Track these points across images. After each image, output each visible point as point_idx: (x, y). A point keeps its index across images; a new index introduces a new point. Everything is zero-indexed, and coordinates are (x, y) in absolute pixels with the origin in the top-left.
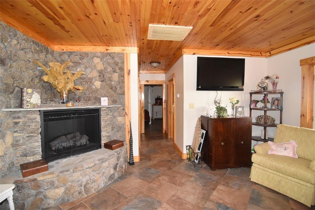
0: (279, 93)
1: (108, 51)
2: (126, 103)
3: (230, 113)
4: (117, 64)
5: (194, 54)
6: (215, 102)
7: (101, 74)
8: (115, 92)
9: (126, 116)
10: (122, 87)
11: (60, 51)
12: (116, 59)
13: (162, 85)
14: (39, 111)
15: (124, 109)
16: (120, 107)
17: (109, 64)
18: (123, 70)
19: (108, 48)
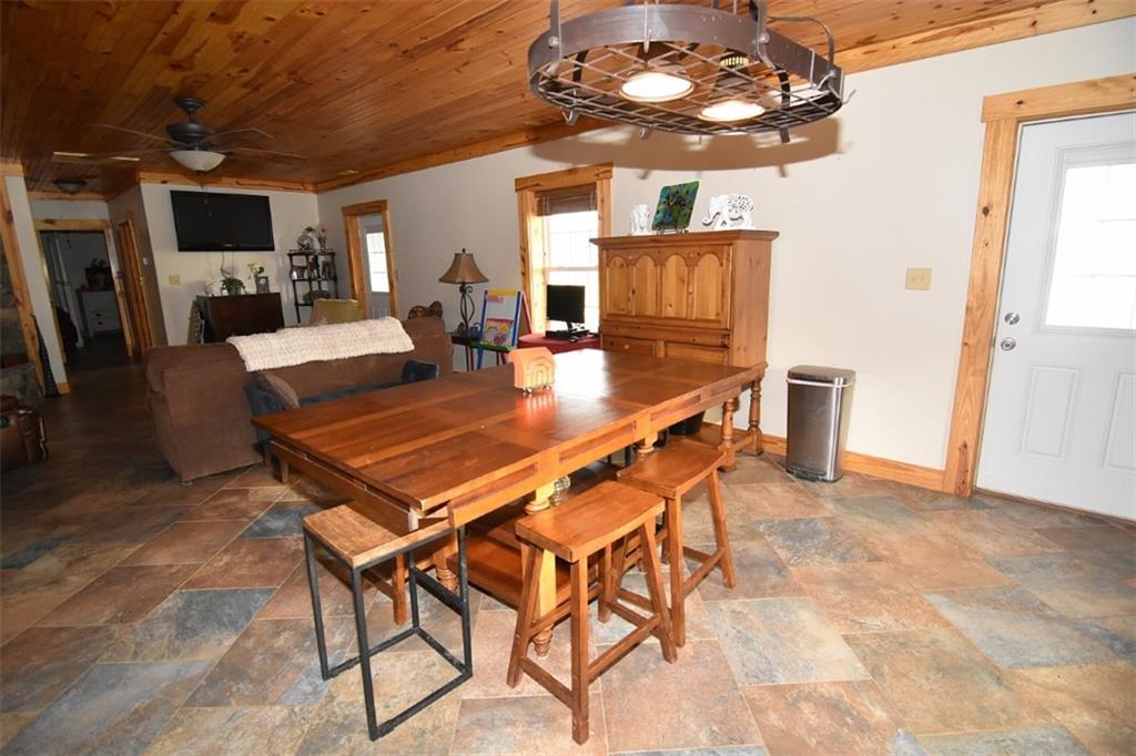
0: (329, 254)
2: (15, 281)
5: (164, 182)
6: (223, 271)
9: (20, 308)
13: (102, 232)
15: (10, 293)
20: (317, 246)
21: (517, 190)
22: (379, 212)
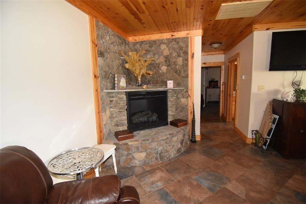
1: (174, 37)
2: (190, 86)
4: (181, 48)
5: (267, 29)
6: (293, 84)
7: (167, 59)
8: (179, 75)
9: (189, 98)
10: (186, 71)
11: (133, 41)
12: (181, 44)
13: (220, 67)
14: (126, 92)
15: (187, 91)
16: (184, 89)
17: (174, 49)
18: (187, 54)
19: (174, 34)
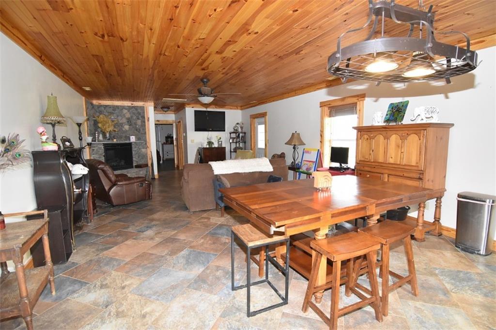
0: (244, 133)
1: (133, 105)
2: (148, 140)
3: (216, 145)
4: (139, 114)
5: (193, 107)
6: (208, 138)
7: (129, 121)
8: (139, 132)
9: (148, 149)
10: (144, 129)
11: (97, 104)
12: (139, 111)
13: (172, 124)
14: (103, 143)
15: (146, 144)
16: (143, 142)
17: (134, 113)
18: (144, 118)
19: (133, 103)
20: (240, 130)
21: (320, 107)
22: (263, 117)
